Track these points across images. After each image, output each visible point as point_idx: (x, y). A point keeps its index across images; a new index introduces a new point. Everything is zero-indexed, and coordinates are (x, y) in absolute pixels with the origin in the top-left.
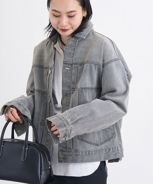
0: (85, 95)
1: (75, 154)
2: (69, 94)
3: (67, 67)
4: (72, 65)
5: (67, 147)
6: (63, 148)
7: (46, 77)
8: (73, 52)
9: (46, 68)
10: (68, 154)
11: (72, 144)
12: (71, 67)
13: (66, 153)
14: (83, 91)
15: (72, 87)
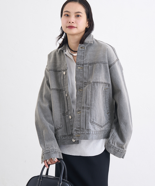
0: (96, 88)
1: (88, 132)
2: (82, 87)
3: (79, 67)
4: (83, 65)
5: (80, 127)
6: (77, 128)
7: (60, 78)
8: (83, 55)
9: (60, 71)
10: (82, 133)
11: (85, 125)
12: (82, 66)
13: (80, 132)
14: (94, 84)
15: (84, 82)
